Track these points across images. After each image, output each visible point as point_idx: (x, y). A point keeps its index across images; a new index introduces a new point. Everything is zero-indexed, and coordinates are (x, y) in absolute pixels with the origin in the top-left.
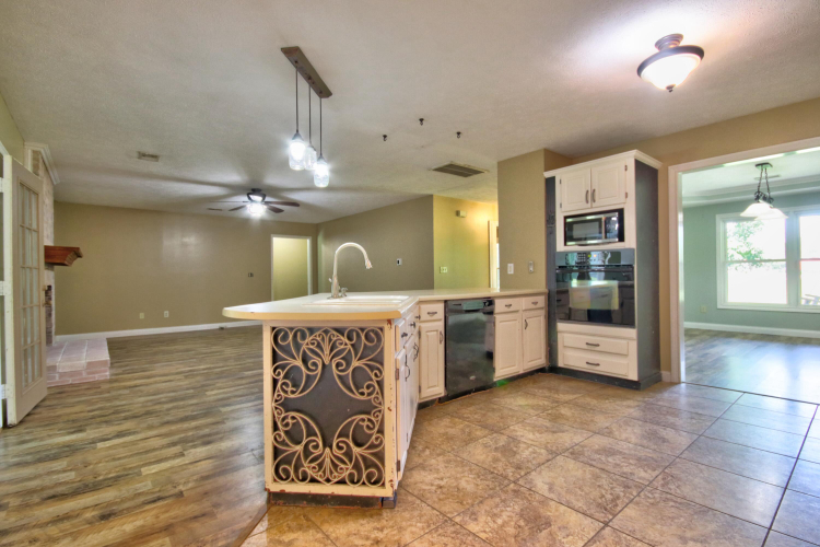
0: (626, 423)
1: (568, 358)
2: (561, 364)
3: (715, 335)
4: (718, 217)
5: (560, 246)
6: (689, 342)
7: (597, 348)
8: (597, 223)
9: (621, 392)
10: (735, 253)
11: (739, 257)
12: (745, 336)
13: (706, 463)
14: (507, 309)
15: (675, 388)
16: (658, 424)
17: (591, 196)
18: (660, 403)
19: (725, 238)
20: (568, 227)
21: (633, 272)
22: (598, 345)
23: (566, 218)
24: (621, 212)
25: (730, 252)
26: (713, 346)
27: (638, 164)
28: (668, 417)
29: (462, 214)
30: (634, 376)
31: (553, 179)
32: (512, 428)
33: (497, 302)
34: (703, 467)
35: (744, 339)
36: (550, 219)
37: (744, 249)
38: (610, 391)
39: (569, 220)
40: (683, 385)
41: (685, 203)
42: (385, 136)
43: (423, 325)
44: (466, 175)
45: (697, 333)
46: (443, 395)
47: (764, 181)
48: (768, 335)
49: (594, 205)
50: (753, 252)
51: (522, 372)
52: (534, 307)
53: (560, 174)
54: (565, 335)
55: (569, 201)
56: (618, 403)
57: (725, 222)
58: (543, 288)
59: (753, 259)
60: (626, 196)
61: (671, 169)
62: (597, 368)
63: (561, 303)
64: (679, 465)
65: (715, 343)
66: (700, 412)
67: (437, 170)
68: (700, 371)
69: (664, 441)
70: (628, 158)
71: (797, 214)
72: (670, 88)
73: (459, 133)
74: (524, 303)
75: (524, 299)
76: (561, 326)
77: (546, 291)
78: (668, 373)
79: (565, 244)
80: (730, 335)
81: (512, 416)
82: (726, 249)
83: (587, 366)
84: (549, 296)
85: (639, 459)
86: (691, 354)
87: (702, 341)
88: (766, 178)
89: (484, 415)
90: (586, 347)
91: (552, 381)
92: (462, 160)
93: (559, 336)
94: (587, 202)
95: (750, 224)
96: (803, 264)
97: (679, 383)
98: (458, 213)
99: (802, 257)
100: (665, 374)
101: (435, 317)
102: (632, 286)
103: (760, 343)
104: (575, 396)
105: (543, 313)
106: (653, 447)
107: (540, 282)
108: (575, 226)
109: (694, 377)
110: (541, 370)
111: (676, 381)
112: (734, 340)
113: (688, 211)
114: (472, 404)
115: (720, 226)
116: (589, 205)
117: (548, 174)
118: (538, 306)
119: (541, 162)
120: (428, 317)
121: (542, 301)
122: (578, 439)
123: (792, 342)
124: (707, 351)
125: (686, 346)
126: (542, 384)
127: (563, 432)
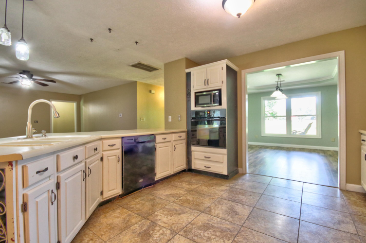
0: (219, 203)
1: (197, 164)
2: (193, 167)
3: (261, 148)
4: (262, 98)
5: (193, 108)
6: (251, 151)
7: (209, 159)
8: (209, 96)
9: (219, 181)
10: (268, 113)
11: (269, 115)
12: (272, 148)
13: (256, 229)
14: (163, 141)
15: (244, 177)
16: (234, 201)
17: (207, 82)
18: (237, 187)
19: (264, 107)
20: (197, 98)
21: (225, 120)
22: (210, 158)
23: (196, 93)
24: (220, 90)
25: (266, 113)
26: (260, 153)
27: (228, 67)
28: (240, 196)
29: (153, 92)
30: (225, 173)
31: (190, 73)
32: (156, 213)
33: (157, 136)
34: (254, 233)
35: (272, 149)
36: (188, 94)
37: (271, 112)
38: (215, 181)
39: (197, 94)
40: (247, 174)
41: (249, 91)
42: (92, 40)
43: (104, 153)
44: (150, 71)
45: (254, 147)
46: (121, 193)
47: (279, 83)
48: (280, 147)
49: (208, 87)
50: (274, 113)
51: (172, 173)
52: (179, 138)
53: (193, 70)
54: (195, 153)
55: (197, 85)
56: (217, 188)
57: (264, 100)
58: (185, 129)
59: (274, 116)
60: (223, 83)
61: (243, 72)
62: (209, 169)
63: (194, 136)
64: (243, 233)
65: (261, 151)
66: (254, 191)
67: (134, 66)
68: (255, 166)
69: (236, 214)
70: (223, 63)
71: (290, 97)
72: (239, 15)
73: (137, 42)
74: (174, 137)
75: (173, 135)
76: (193, 148)
77: (186, 130)
78: (241, 169)
79: (195, 107)
80: (266, 147)
81: (159, 204)
82: (265, 112)
83: (204, 168)
84: (188, 133)
85: (222, 231)
86: (251, 157)
87: (256, 150)
88: (280, 81)
89: (143, 204)
90: (204, 158)
91: (188, 177)
92: (146, 62)
93: (193, 153)
94: (205, 85)
95: (273, 101)
96: (292, 117)
97: (246, 174)
98: (150, 91)
99: (292, 115)
100: (240, 169)
101: (114, 147)
102: (225, 127)
103: (277, 151)
104: (197, 186)
105: (185, 141)
106: (231, 219)
107: (183, 126)
108: (200, 97)
109: (252, 169)
110: (184, 171)
111: (244, 173)
112: (268, 150)
113: (250, 95)
114: (139, 197)
115: (263, 101)
116: (206, 87)
117: (187, 71)
118: (181, 138)
119: (184, 64)
120: (109, 148)
121: (184, 135)
122: (191, 218)
123: (289, 150)
124: (258, 156)
125: (250, 153)
126: (183, 179)
127: (184, 213)
